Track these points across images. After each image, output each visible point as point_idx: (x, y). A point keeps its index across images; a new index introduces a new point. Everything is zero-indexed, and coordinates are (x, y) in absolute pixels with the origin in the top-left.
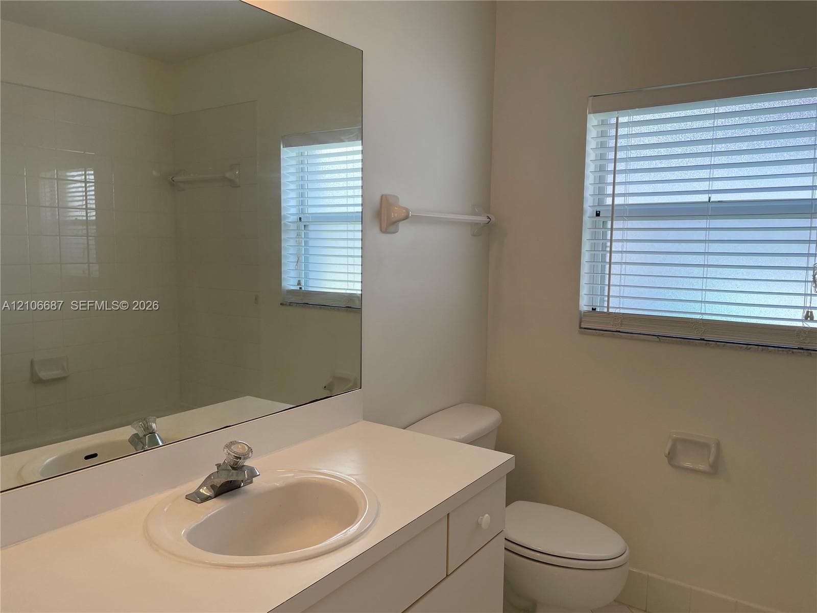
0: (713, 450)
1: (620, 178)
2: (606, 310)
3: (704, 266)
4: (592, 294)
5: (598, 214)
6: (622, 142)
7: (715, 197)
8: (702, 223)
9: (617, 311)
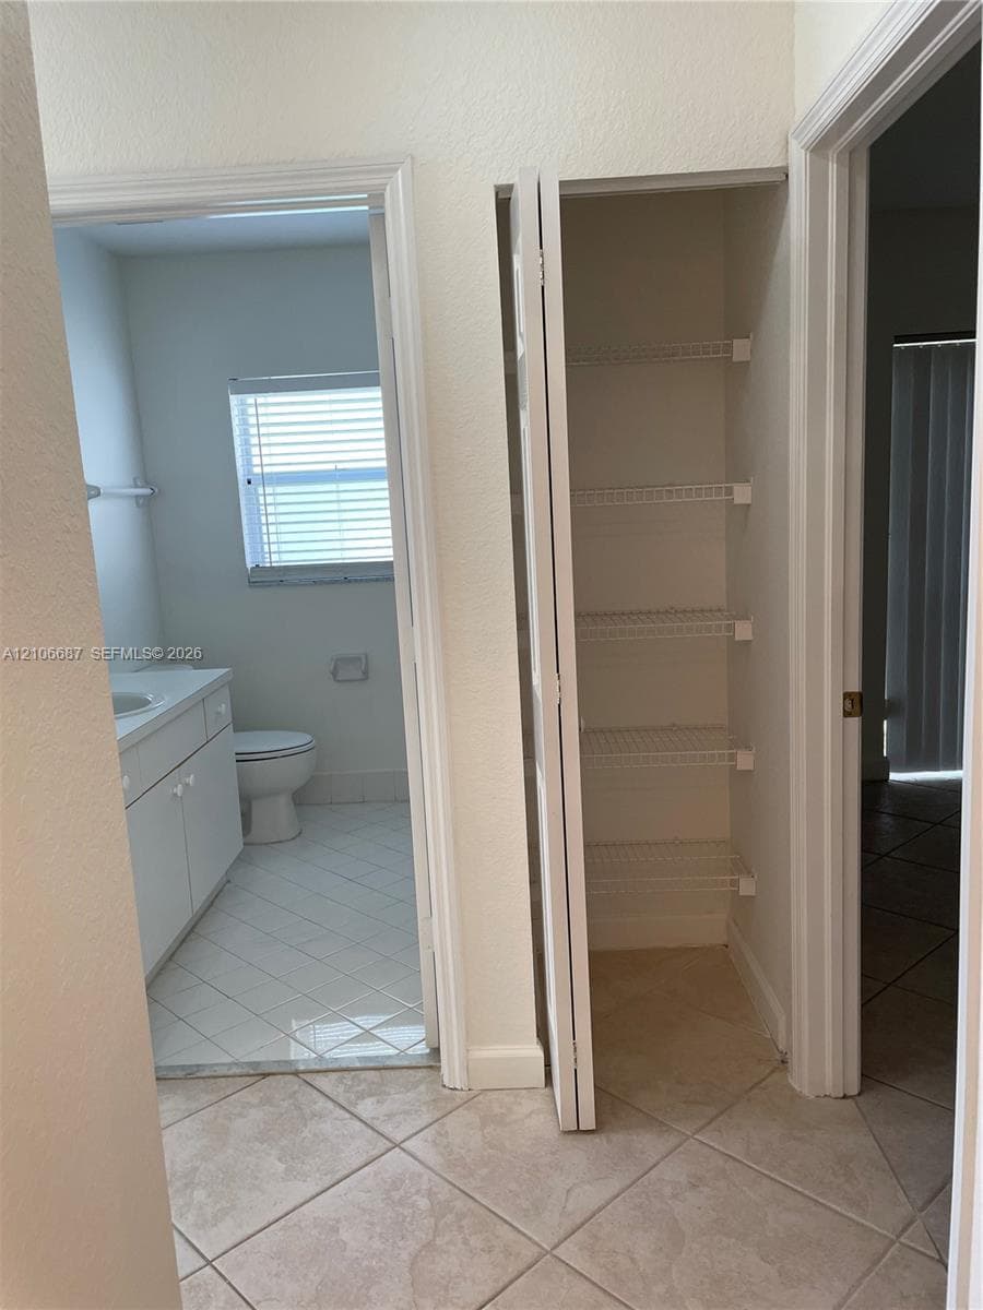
0: (364, 661)
1: (265, 450)
2: (268, 565)
3: (339, 521)
4: (254, 552)
5: (249, 482)
6: (263, 430)
7: (340, 466)
8: (333, 487)
9: (279, 564)
